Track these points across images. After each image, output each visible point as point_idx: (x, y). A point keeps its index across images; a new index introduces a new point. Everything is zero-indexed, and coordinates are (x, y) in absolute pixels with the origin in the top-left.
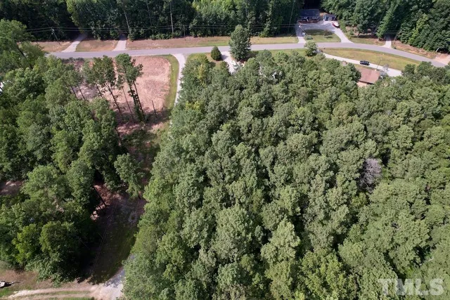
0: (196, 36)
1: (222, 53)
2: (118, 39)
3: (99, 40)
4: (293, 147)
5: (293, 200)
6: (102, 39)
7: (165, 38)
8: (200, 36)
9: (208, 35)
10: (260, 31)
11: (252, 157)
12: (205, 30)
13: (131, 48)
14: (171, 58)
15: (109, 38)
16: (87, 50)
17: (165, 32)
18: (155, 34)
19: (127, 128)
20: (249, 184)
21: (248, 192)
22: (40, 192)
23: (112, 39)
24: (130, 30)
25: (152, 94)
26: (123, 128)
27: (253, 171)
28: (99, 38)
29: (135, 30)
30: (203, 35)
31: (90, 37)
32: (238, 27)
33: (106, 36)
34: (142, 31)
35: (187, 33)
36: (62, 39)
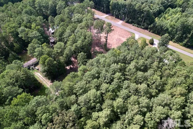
0: (150, 31)
1: (154, 43)
2: (121, 20)
3: (114, 17)
4: (138, 88)
5: (118, 105)
6: (116, 18)
7: (137, 27)
8: (151, 32)
9: (155, 33)
10: (181, 42)
11: (120, 80)
12: (155, 31)
13: (123, 25)
14: (133, 34)
15: (118, 18)
16: (108, 19)
17: (138, 24)
18: (134, 24)
19: (99, 49)
20: (110, 88)
21: (107, 91)
22: (57, 49)
23: (119, 19)
24: (126, 18)
25: (116, 43)
26: (98, 48)
27: (116, 85)
28: (115, 17)
29: (128, 19)
30: (153, 32)
31: (113, 15)
32: (167, 35)
33: (117, 17)
34: (130, 20)
35: (146, 28)
36: (104, 12)
